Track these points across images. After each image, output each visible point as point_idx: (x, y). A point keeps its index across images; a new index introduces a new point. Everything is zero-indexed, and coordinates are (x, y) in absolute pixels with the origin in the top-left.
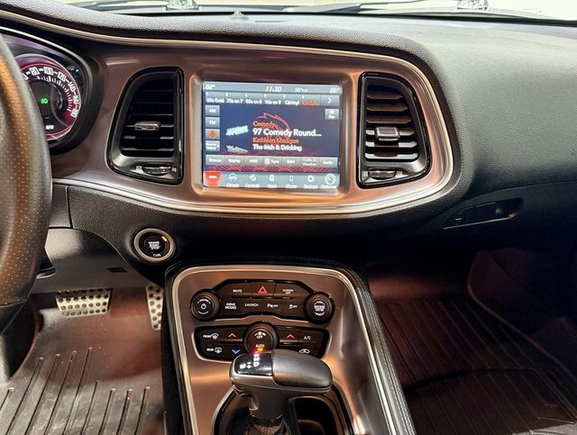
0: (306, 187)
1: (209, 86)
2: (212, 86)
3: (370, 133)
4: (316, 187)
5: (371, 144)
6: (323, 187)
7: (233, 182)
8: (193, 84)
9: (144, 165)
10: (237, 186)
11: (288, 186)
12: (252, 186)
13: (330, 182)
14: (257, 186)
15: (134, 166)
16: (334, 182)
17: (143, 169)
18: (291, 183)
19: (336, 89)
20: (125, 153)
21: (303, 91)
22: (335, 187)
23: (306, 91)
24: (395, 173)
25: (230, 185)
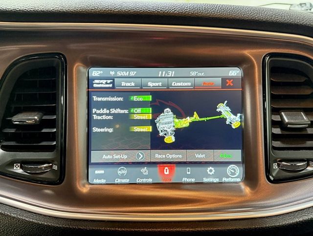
0: (205, 180)
1: (95, 72)
2: (99, 72)
3: (277, 118)
4: (216, 180)
5: (277, 131)
6: (225, 180)
7: (122, 177)
8: (78, 71)
9: (23, 163)
10: (127, 181)
11: (185, 180)
12: (144, 181)
13: (233, 174)
14: (150, 180)
15: (11, 164)
16: (237, 174)
17: (21, 167)
18: (188, 177)
19: (235, 72)
20: (4, 148)
21: (200, 75)
22: (239, 180)
23: (203, 74)
24: (308, 165)
25: (118, 181)
